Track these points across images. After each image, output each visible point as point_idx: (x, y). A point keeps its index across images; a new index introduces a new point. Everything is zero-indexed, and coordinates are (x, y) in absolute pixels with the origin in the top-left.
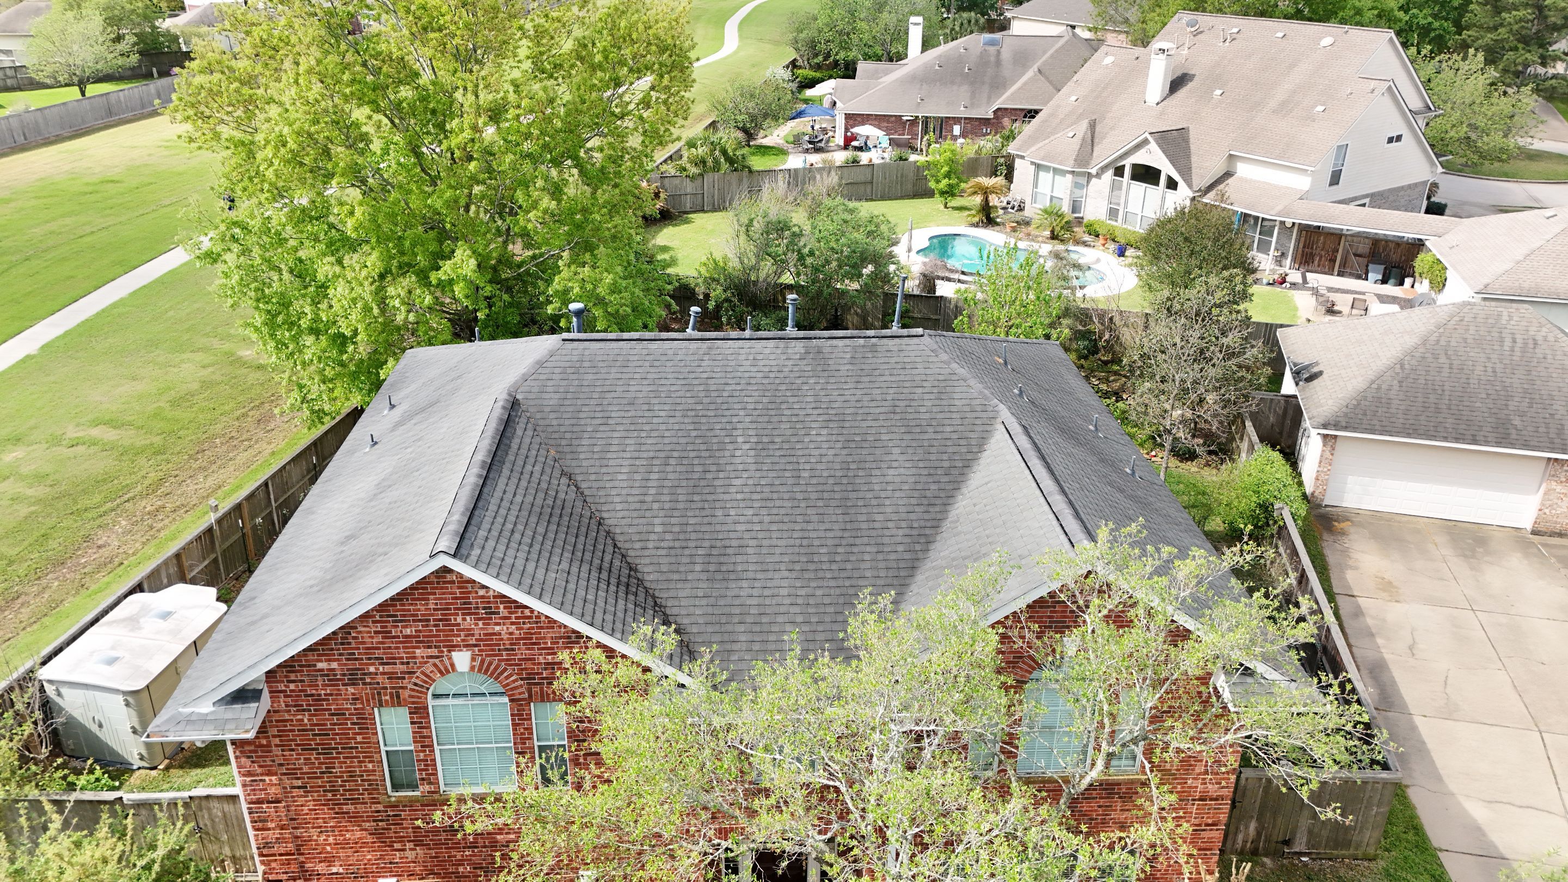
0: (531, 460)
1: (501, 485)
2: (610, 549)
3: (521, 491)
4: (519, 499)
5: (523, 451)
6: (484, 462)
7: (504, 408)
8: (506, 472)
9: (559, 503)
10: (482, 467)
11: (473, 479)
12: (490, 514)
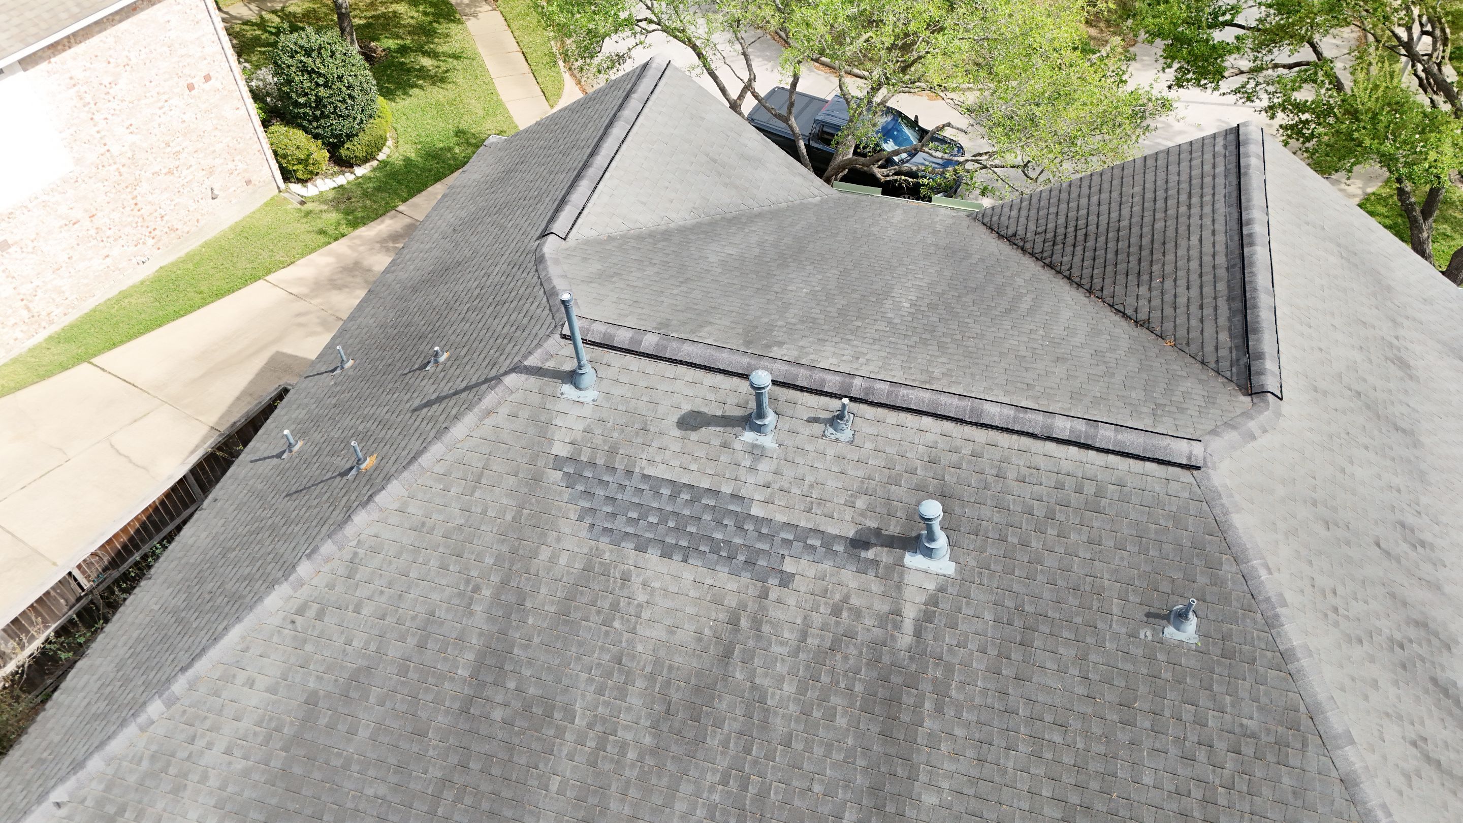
0: (1194, 308)
1: (1221, 238)
2: (1076, 272)
3: (1194, 253)
4: (1194, 239)
5: (1208, 311)
6: (1252, 244)
7: (1260, 356)
8: (1221, 260)
9: (1145, 277)
10: (1250, 235)
11: (1255, 214)
12: (1220, 197)
